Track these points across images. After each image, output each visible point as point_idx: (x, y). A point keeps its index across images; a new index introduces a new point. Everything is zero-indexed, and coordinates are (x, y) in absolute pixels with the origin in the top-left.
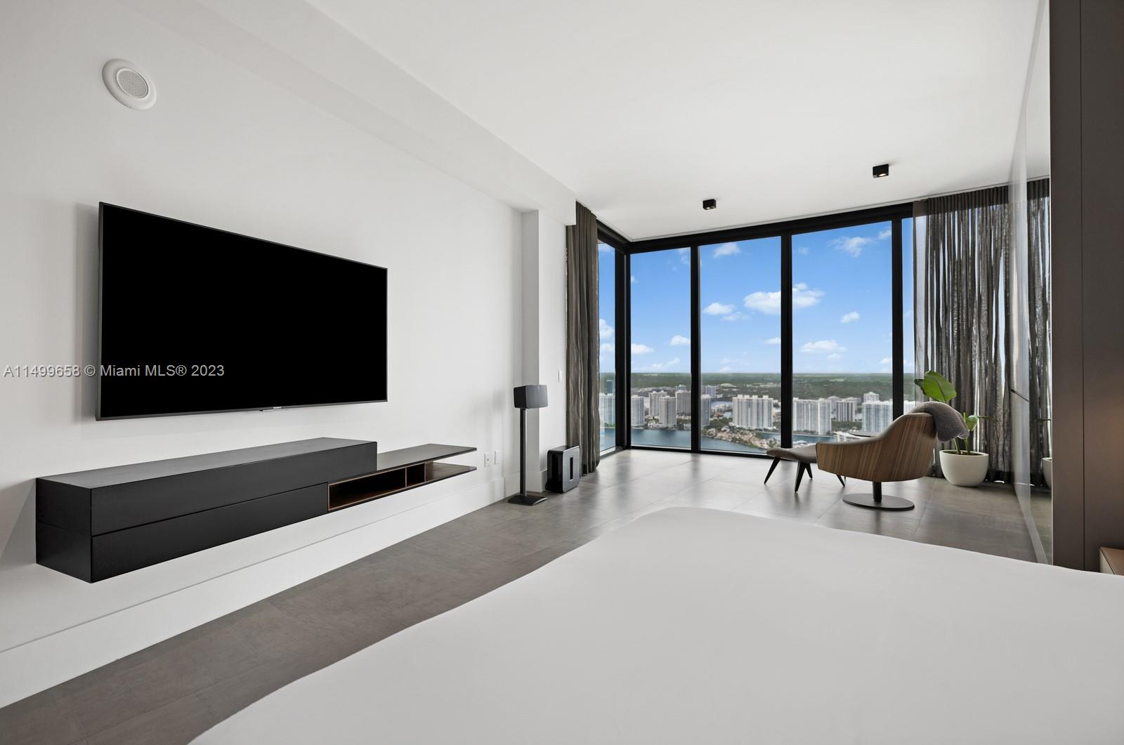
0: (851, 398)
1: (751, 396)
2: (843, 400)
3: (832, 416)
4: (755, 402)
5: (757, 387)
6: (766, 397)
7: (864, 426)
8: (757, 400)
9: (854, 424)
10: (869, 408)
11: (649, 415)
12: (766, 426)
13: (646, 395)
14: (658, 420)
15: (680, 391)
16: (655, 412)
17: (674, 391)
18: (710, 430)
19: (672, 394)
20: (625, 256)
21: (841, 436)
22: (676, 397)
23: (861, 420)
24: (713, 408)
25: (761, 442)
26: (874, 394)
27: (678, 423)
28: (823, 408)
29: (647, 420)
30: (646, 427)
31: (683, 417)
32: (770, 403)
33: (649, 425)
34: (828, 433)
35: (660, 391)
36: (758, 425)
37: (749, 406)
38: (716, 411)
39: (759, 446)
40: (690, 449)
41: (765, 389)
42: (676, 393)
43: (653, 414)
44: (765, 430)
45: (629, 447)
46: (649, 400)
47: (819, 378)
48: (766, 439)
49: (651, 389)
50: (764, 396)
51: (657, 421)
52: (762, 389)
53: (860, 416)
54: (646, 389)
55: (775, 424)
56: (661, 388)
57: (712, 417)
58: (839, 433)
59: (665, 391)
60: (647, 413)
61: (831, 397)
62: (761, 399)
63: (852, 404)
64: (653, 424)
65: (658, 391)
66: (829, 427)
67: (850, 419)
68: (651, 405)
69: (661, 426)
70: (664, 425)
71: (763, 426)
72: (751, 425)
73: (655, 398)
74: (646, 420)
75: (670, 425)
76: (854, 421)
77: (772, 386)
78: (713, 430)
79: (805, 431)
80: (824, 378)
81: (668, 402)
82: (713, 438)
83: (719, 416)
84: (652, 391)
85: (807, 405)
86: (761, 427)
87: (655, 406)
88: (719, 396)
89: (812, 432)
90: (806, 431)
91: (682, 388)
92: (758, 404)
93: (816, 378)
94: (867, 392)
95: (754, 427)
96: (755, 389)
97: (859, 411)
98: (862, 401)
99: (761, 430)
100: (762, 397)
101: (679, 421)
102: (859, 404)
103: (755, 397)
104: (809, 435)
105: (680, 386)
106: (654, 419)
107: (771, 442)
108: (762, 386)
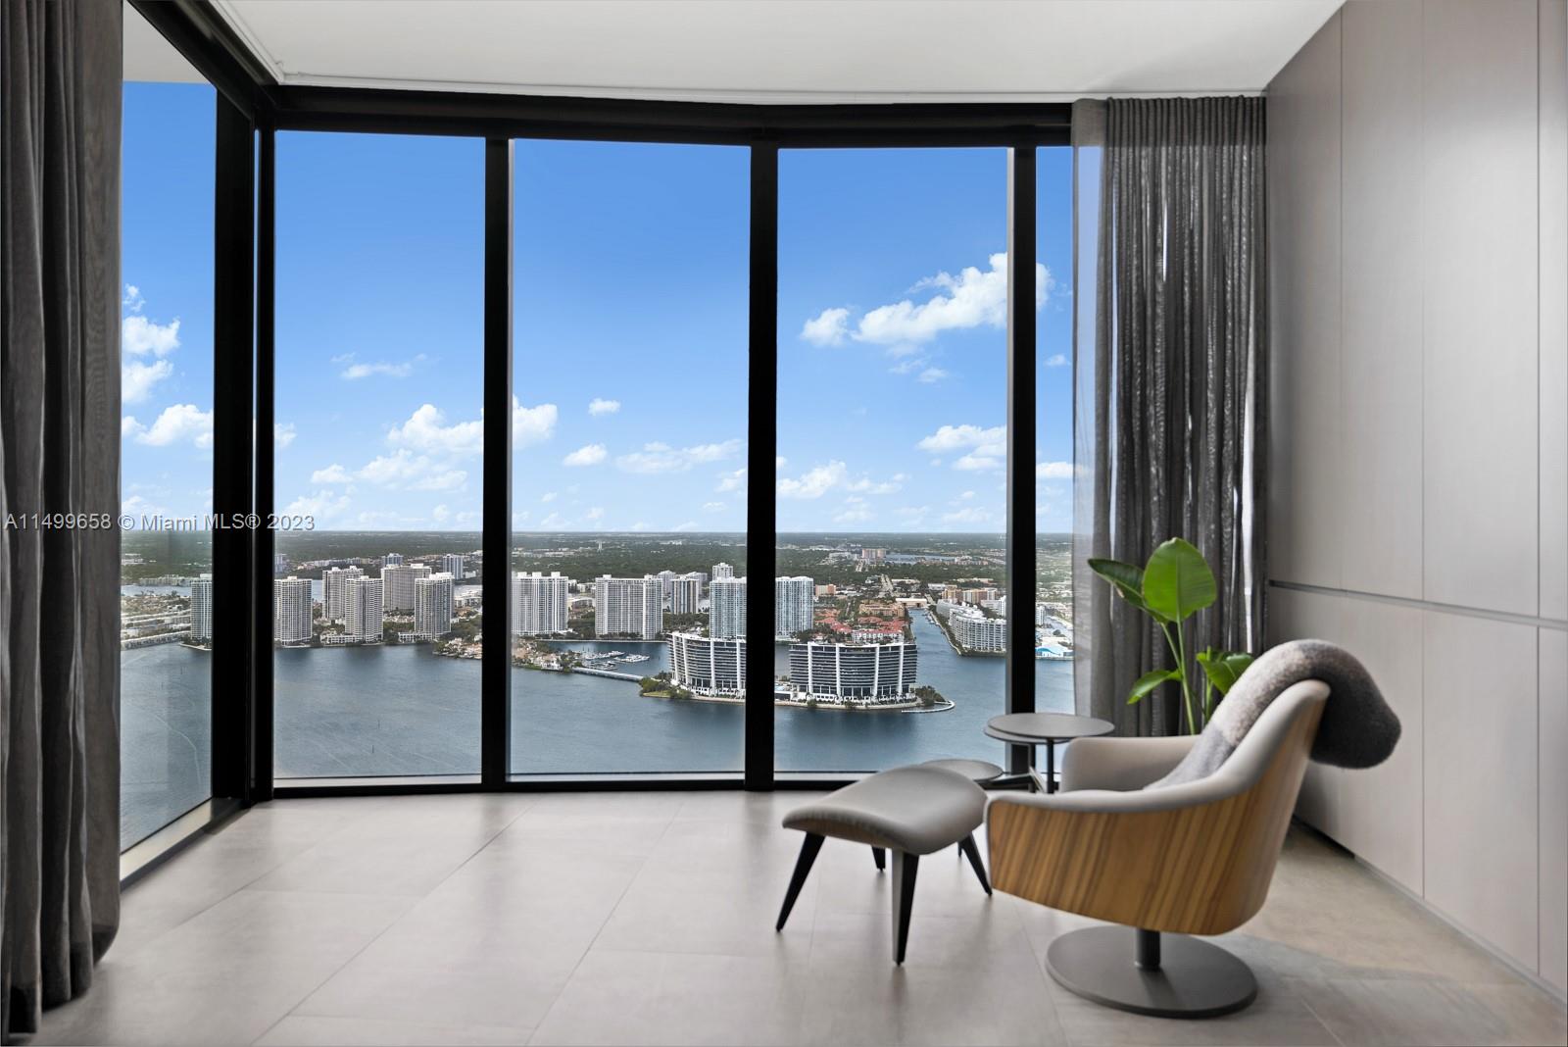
0: (693, 574)
1: (529, 573)
2: (683, 578)
3: (664, 606)
4: (536, 584)
5: (540, 556)
6: (555, 575)
7: (712, 620)
8: (541, 581)
9: (698, 617)
10: (719, 589)
11: (324, 618)
12: (556, 630)
13: (317, 574)
14: (343, 626)
15: (390, 567)
16: (336, 611)
17: (379, 566)
18: (452, 642)
19: (373, 572)
20: (257, 134)
21: (678, 638)
22: (383, 578)
23: (707, 610)
24: (457, 598)
25: (546, 658)
26: (727, 566)
27: (385, 631)
28: (651, 593)
29: (319, 629)
30: (316, 644)
31: (396, 619)
32: (562, 585)
33: (322, 637)
34: (658, 636)
35: (347, 566)
36: (541, 629)
37: (526, 593)
38: (463, 603)
39: (544, 665)
40: (478, 780)
41: (554, 559)
42: (383, 571)
43: (332, 615)
44: (555, 635)
45: (263, 792)
46: (323, 587)
47: (645, 539)
48: (556, 653)
49: (327, 563)
50: (553, 574)
51: (340, 629)
52: (547, 560)
53: (706, 604)
54: (317, 563)
55: (571, 624)
56: (349, 560)
57: (455, 615)
58: (676, 634)
59: (358, 566)
60: (317, 614)
61: (662, 573)
62: (548, 578)
63: (694, 582)
64: (331, 636)
65: (343, 566)
66: (660, 626)
67: (691, 611)
68: (327, 597)
69: (348, 639)
70: (355, 636)
71: (550, 629)
72: (530, 628)
73: (336, 581)
74: (315, 628)
75: (369, 637)
76: (697, 612)
77: (567, 555)
78: (457, 642)
79: (621, 634)
80: (652, 538)
81: (364, 590)
82: (457, 657)
83: (469, 614)
84: (329, 568)
85: (626, 587)
86: (546, 632)
87: (336, 598)
88: (468, 575)
89: (633, 635)
90: (623, 634)
91: (396, 561)
92: (542, 587)
93: (640, 539)
94: (717, 563)
95: (534, 632)
96: (537, 560)
97: (705, 595)
98: (710, 579)
99: (547, 636)
100: (549, 575)
101: (388, 627)
102: (705, 584)
103: (537, 576)
104: (628, 640)
105: (391, 555)
106: (334, 625)
107: (563, 657)
108: (550, 554)
